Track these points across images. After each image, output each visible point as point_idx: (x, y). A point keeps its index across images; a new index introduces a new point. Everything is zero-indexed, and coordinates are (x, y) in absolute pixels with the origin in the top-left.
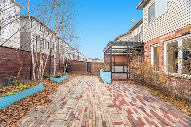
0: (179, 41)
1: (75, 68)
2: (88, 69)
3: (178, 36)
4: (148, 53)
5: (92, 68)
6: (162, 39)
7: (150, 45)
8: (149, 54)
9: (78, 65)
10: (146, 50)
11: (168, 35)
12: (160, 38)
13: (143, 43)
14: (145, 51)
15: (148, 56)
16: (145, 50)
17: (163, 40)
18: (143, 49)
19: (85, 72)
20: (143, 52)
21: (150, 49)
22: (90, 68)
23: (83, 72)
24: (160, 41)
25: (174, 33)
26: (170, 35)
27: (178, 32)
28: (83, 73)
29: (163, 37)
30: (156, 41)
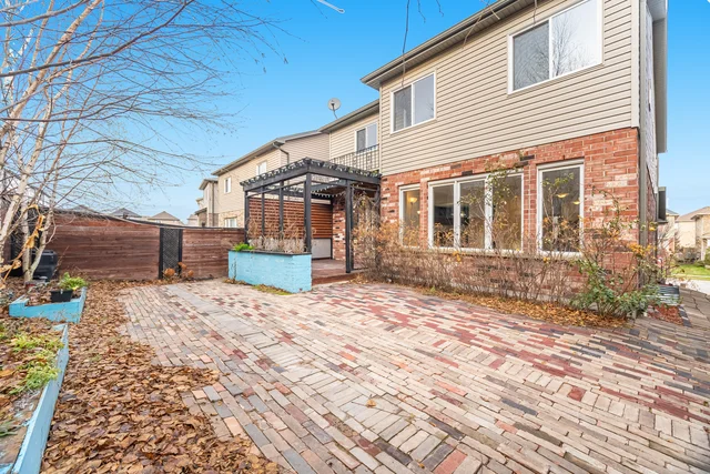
0: (455, 185)
1: (87, 255)
2: (165, 257)
3: (455, 174)
4: (392, 205)
5: (184, 251)
6: (426, 176)
7: (396, 184)
8: (395, 206)
9: (103, 238)
10: (388, 195)
11: (437, 170)
12: (422, 173)
13: (379, 178)
14: (386, 199)
15: (393, 211)
16: (385, 196)
17: (428, 179)
18: (379, 192)
19: (146, 270)
20: (381, 199)
21: (398, 194)
22: (176, 249)
23: (138, 270)
24: (422, 180)
25: (448, 168)
26: (442, 169)
27: (455, 166)
28: (136, 276)
29: (427, 172)
30: (412, 177)
